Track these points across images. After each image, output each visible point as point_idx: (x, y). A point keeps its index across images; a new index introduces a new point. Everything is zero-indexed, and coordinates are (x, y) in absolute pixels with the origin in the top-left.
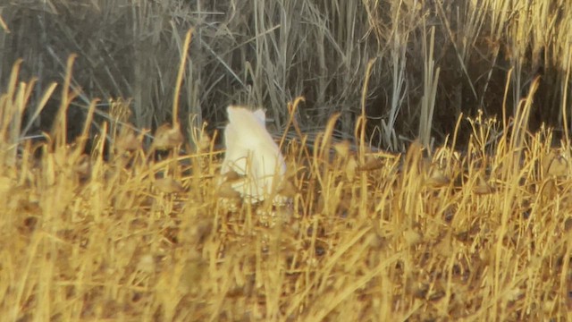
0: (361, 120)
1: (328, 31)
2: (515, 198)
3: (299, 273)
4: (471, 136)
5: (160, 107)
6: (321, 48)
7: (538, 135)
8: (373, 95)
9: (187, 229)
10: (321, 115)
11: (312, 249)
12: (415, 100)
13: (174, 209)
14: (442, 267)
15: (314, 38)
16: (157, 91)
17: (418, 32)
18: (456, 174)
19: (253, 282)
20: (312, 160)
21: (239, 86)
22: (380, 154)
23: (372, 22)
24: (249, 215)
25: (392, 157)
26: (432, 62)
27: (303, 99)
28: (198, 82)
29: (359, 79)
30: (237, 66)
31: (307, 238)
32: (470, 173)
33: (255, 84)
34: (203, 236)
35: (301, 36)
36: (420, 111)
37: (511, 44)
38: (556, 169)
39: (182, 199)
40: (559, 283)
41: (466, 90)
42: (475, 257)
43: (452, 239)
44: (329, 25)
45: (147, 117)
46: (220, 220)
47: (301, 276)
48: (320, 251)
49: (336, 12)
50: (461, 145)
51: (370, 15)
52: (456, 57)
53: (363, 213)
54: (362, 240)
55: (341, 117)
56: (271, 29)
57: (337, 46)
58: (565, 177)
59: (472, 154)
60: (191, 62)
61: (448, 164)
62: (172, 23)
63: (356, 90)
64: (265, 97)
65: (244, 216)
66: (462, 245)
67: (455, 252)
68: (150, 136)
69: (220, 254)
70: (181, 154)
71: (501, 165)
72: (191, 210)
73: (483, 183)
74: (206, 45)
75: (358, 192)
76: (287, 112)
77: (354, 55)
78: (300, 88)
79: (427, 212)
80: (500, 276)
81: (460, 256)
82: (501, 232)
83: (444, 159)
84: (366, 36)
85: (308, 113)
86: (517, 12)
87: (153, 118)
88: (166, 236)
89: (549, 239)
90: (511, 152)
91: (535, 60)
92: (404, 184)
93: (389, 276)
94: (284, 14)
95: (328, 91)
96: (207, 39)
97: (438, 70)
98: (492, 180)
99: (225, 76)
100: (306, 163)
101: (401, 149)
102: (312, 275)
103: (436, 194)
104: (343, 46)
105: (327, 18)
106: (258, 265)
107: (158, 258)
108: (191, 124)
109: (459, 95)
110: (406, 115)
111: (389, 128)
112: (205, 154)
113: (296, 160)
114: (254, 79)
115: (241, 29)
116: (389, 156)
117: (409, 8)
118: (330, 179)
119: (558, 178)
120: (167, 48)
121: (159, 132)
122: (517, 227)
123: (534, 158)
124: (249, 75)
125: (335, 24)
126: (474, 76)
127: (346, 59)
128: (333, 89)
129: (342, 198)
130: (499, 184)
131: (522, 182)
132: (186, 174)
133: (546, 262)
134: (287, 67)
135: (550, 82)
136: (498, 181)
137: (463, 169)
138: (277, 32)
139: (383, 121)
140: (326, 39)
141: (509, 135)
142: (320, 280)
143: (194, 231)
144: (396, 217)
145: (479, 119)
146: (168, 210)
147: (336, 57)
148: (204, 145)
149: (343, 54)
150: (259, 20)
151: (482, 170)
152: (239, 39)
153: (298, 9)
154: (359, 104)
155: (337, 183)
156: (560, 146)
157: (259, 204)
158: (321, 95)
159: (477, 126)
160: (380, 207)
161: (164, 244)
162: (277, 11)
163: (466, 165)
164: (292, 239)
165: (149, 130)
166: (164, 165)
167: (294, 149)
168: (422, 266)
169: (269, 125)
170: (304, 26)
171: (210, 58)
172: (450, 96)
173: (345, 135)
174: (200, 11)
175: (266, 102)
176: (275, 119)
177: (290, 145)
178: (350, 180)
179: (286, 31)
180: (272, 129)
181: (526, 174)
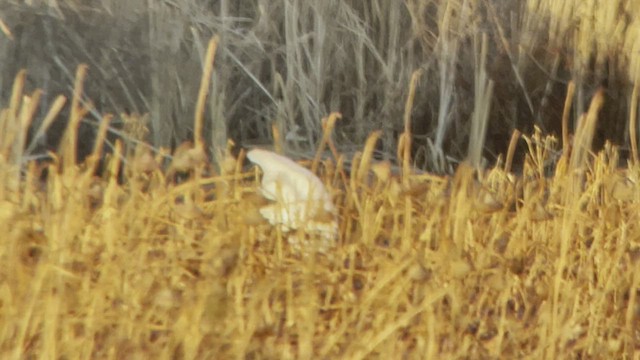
0: (405, 139)
1: (369, 39)
2: (576, 225)
3: (335, 310)
4: (527, 155)
5: (180, 123)
6: (360, 58)
7: (602, 155)
8: (418, 111)
9: (210, 262)
10: (360, 132)
11: (349, 282)
12: (465, 117)
13: (197, 238)
14: (494, 302)
15: (351, 45)
16: (176, 105)
17: (469, 41)
18: (510, 198)
19: (283, 320)
20: (349, 184)
21: (268, 101)
22: (425, 176)
23: (417, 27)
24: (280, 244)
25: (438, 179)
26: (483, 73)
27: (339, 116)
28: (223, 96)
29: (402, 92)
30: (266, 78)
31: (344, 271)
32: (526, 197)
33: (286, 99)
34: (228, 269)
35: (337, 45)
36: (469, 129)
37: (572, 54)
38: (621, 194)
39: (204, 227)
40: (624, 322)
41: (522, 105)
42: (532, 291)
43: (505, 272)
44: (370, 34)
45: (166, 135)
46: (246, 249)
47: (337, 314)
48: (358, 285)
49: (377, 17)
50: (517, 166)
51: (414, 21)
52: (511, 68)
53: (406, 243)
54: (404, 272)
55: (382, 135)
56: (305, 37)
57: (379, 57)
58: (631, 202)
59: (527, 177)
61: (501, 186)
62: (193, 30)
63: (399, 105)
64: (296, 113)
65: (274, 246)
66: (516, 277)
67: (510, 287)
68: (169, 156)
69: (247, 289)
70: (205, 176)
72: (214, 239)
73: (540, 209)
74: (231, 55)
75: (401, 219)
76: (321, 128)
77: (397, 67)
78: (335, 103)
79: (477, 240)
80: (559, 312)
81: (515, 291)
82: (561, 264)
83: (497, 183)
84: (410, 44)
85: (345, 131)
86: (578, 18)
87: (173, 136)
88: (189, 269)
89: (614, 271)
90: (571, 174)
91: (599, 72)
93: (435, 312)
94: (320, 22)
95: (367, 106)
96: (232, 48)
97: (491, 82)
98: (551, 206)
99: (253, 90)
100: (342, 187)
101: (449, 171)
102: (349, 311)
103: (487, 221)
104: (385, 56)
105: (366, 24)
106: (290, 300)
107: (178, 293)
108: (215, 143)
109: (514, 109)
110: (454, 136)
111: (436, 149)
112: (230, 177)
113: (332, 183)
114: (285, 93)
115: (270, 38)
116: (434, 179)
117: (458, 13)
118: (369, 204)
119: (625, 202)
120: (188, 58)
121: (178, 152)
122: (577, 258)
123: (598, 181)
124: (280, 90)
125: (377, 30)
126: (530, 90)
127: (388, 70)
128: (373, 104)
129: (383, 226)
130: (557, 209)
131: (584, 207)
132: (209, 198)
133: (611, 297)
134: (322, 79)
135: (614, 96)
136: (557, 206)
137: (517, 194)
138: (311, 42)
139: (429, 141)
140: (366, 48)
141: (569, 155)
142: (358, 315)
143: (218, 263)
144: (444, 247)
145: (536, 137)
146: (189, 240)
147: (377, 68)
148: (229, 167)
149: (384, 65)
150: (291, 26)
151: (539, 194)
152: (268, 49)
153: (334, 15)
154: (402, 121)
155: (377, 209)
156: (627, 167)
157: (293, 232)
158: (360, 110)
159: (534, 146)
160: (426, 236)
161: (185, 278)
162: (311, 17)
163: (522, 190)
164: (328, 271)
165: (168, 150)
166: (185, 189)
167: (329, 172)
168: (471, 302)
169: (301, 144)
170: (340, 35)
171: (236, 69)
172: (503, 111)
173: (386, 155)
174: (225, 17)
175: (299, 120)
176: (308, 137)
177: (324, 167)
178: (393, 205)
179: (320, 39)
180: (305, 149)
181: (588, 198)
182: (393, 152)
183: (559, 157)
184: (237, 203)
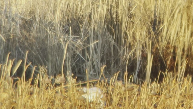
0: (126, 73)
1: (115, 43)
2: (179, 100)
4: (164, 78)
5: (57, 69)
6: (112, 48)
7: (186, 78)
8: (130, 65)
10: (112, 71)
12: (144, 67)
13: (62, 104)
15: (110, 45)
16: (56, 63)
17: (146, 43)
18: (158, 92)
20: (109, 87)
21: (84, 62)
22: (132, 85)
23: (130, 39)
24: (88, 106)
26: (150, 53)
27: (106, 66)
28: (70, 60)
29: (125, 59)
32: (163, 91)
33: (90, 61)
35: (105, 45)
36: (146, 70)
37: (177, 47)
39: (65, 100)
41: (162, 63)
44: (115, 41)
45: (53, 72)
46: (78, 108)
49: (118, 35)
50: (160, 82)
51: (129, 37)
52: (159, 52)
53: (127, 105)
56: (95, 42)
57: (118, 48)
59: (164, 85)
60: (68, 53)
62: (61, 40)
63: (124, 63)
64: (93, 66)
65: (86, 106)
68: (54, 79)
70: (65, 85)
71: (174, 89)
73: (167, 95)
74: (73, 47)
75: (125, 98)
76: (100, 71)
77: (124, 50)
78: (105, 62)
79: (148, 105)
83: (155, 87)
84: (128, 44)
85: (108, 71)
86: (179, 36)
87: (55, 73)
90: (177, 84)
94: (100, 37)
95: (114, 64)
96: (73, 45)
97: (152, 56)
98: (171, 94)
99: (80, 58)
100: (107, 88)
101: (139, 83)
103: (152, 98)
104: (120, 48)
105: (114, 38)
108: (68, 75)
109: (159, 65)
110: (141, 72)
111: (135, 76)
112: (73, 85)
113: (104, 87)
115: (85, 42)
116: (135, 86)
117: (142, 35)
120: (60, 49)
123: (185, 87)
124: (88, 58)
125: (118, 40)
126: (165, 58)
127: (121, 52)
128: (116, 63)
129: (119, 100)
130: (173, 95)
131: (181, 94)
132: (66, 92)
134: (101, 55)
136: (173, 94)
137: (161, 90)
138: (97, 43)
139: (134, 74)
140: (114, 46)
141: (177, 78)
145: (166, 73)
146: (60, 105)
147: (117, 52)
150: (91, 39)
151: (168, 90)
152: (84, 46)
153: (104, 35)
154: (125, 68)
155: (117, 95)
157: (91, 102)
158: (112, 65)
159: (166, 76)
160: (132, 103)
162: (97, 36)
163: (162, 89)
165: (54, 77)
166: (58, 89)
169: (94, 75)
170: (106, 41)
171: (74, 52)
172: (156, 65)
173: (120, 78)
174: (71, 37)
175: (94, 67)
176: (96, 73)
177: (102, 82)
178: (123, 94)
179: (100, 43)
180: (95, 76)
181: (182, 91)
182: (123, 78)
183: (173, 80)
184: (75, 93)
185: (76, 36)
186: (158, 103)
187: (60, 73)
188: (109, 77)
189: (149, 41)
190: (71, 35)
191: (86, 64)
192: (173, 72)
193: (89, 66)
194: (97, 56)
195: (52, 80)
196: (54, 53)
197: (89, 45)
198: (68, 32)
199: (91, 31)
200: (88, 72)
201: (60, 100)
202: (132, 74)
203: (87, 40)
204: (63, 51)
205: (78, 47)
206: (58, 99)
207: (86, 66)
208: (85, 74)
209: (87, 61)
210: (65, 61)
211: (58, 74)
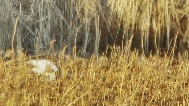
0: (75, 47)
1: (64, 18)
2: (126, 73)
3: (54, 99)
4: (112, 53)
5: (7, 43)
6: (61, 24)
7: (133, 52)
8: (79, 39)
9: (17, 85)
10: (61, 46)
11: (58, 91)
12: (93, 41)
13: (12, 77)
14: (102, 96)
15: (59, 20)
16: (7, 38)
17: (94, 18)
18: (107, 66)
19: (39, 102)
20: (58, 61)
21: (34, 37)
22: (81, 59)
23: (79, 14)
24: (37, 79)
25: (85, 60)
26: (98, 28)
27: (55, 41)
28: (20, 35)
29: (74, 34)
30: (33, 30)
31: (56, 87)
32: (111, 65)
33: (39, 36)
34: (22, 87)
35: (55, 20)
36: (94, 45)
37: (125, 22)
38: (139, 64)
39: (15, 74)
40: (141, 102)
41: (110, 37)
42: (113, 93)
43: (105, 87)
44: (64, 16)
45: (3, 47)
46: (27, 81)
47: (55, 100)
48: (61, 91)
49: (67, 11)
50: (108, 56)
51: (78, 13)
52: (106, 26)
53: (75, 79)
54: (75, 88)
55: (68, 47)
56: (45, 18)
57: (67, 23)
58: (143, 66)
59: (112, 59)
60: (18, 29)
61: (104, 62)
62: (12, 16)
63: (73, 38)
64: (43, 40)
66: (108, 89)
67: (106, 91)
68: (4, 53)
69: (27, 92)
70: (15, 59)
71: (121, 63)
72: (18, 78)
73: (115, 68)
74: (23, 23)
75: (74, 72)
76: (50, 45)
77: (73, 25)
78: (54, 37)
79: (97, 78)
80: (121, 99)
81: (108, 93)
82: (122, 84)
83: (103, 61)
84: (76, 19)
85: (57, 45)
86: (127, 12)
87: (5, 47)
88: (10, 86)
89: (137, 87)
90: (125, 58)
91: (133, 28)
92: (89, 69)
93: (84, 99)
94: (49, 13)
95: (63, 38)
96: (23, 21)
97: (101, 31)
98: (119, 67)
99: (30, 34)
100: (56, 62)
101: (88, 57)
102: (58, 99)
103: (100, 72)
104: (69, 23)
105: (63, 14)
106: (40, 96)
107: (7, 94)
108: (18, 49)
109: (107, 39)
110: (90, 46)
111: (84, 51)
112: (23, 59)
113: (53, 61)
114: (39, 34)
115: (35, 18)
116: (84, 60)
117: (91, 10)
118: (64, 68)
119: (140, 67)
120: (10, 24)
121: (7, 52)
122: (127, 83)
123: (132, 60)
124: (37, 33)
125: (66, 15)
126: (112, 33)
127: (70, 27)
128: (65, 37)
129: (68, 74)
130: (121, 69)
131: (128, 68)
132: (16, 66)
133: (136, 94)
134: (50, 30)
135: (137, 35)
136: (121, 68)
137: (109, 64)
138: (47, 19)
140: (63, 21)
141: (124, 53)
142: (61, 101)
143: (19, 85)
144: (86, 80)
145: (114, 47)
146: (10, 78)
147: (66, 26)
148: (22, 56)
149: (69, 26)
150: (41, 14)
151: (115, 64)
152: (34, 21)
153: (54, 11)
154: (74, 42)
155: (66, 69)
156: (141, 56)
157: (41, 76)
158: (61, 39)
159: (113, 50)
160: (81, 76)
161: (9, 89)
162: (47, 12)
163: (110, 62)
164: (52, 87)
165: (4, 51)
166: (9, 63)
167: (52, 57)
168: (95, 96)
169: (44, 49)
170: (56, 16)
171: (24, 27)
172: (104, 40)
173: (69, 53)
174: (21, 11)
175: (43, 42)
176: (46, 47)
177: (51, 56)
178: (71, 68)
179: (50, 18)
180: (45, 51)
181: (130, 65)
182: (71, 52)
183: (121, 54)
184: (25, 67)
185: (26, 12)
186: (106, 76)
187: (10, 48)
188: (58, 51)
189: (97, 17)
190: (21, 10)
191: (35, 39)
192: (121, 47)
193: (38, 41)
194: (46, 31)
195: (2, 54)
196: (5, 28)
197: (39, 21)
198: (18, 8)
199: (41, 7)
200: (38, 46)
201: (10, 73)
202: (81, 49)
203: (37, 16)
204: (13, 26)
205: (28, 23)
206: (8, 72)
207: (35, 41)
208: (35, 49)
209: (37, 36)
210: (15, 36)
211: (8, 49)
